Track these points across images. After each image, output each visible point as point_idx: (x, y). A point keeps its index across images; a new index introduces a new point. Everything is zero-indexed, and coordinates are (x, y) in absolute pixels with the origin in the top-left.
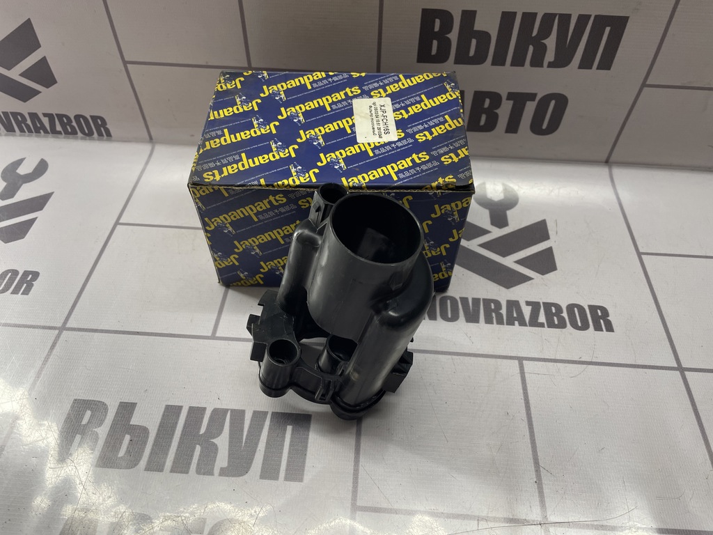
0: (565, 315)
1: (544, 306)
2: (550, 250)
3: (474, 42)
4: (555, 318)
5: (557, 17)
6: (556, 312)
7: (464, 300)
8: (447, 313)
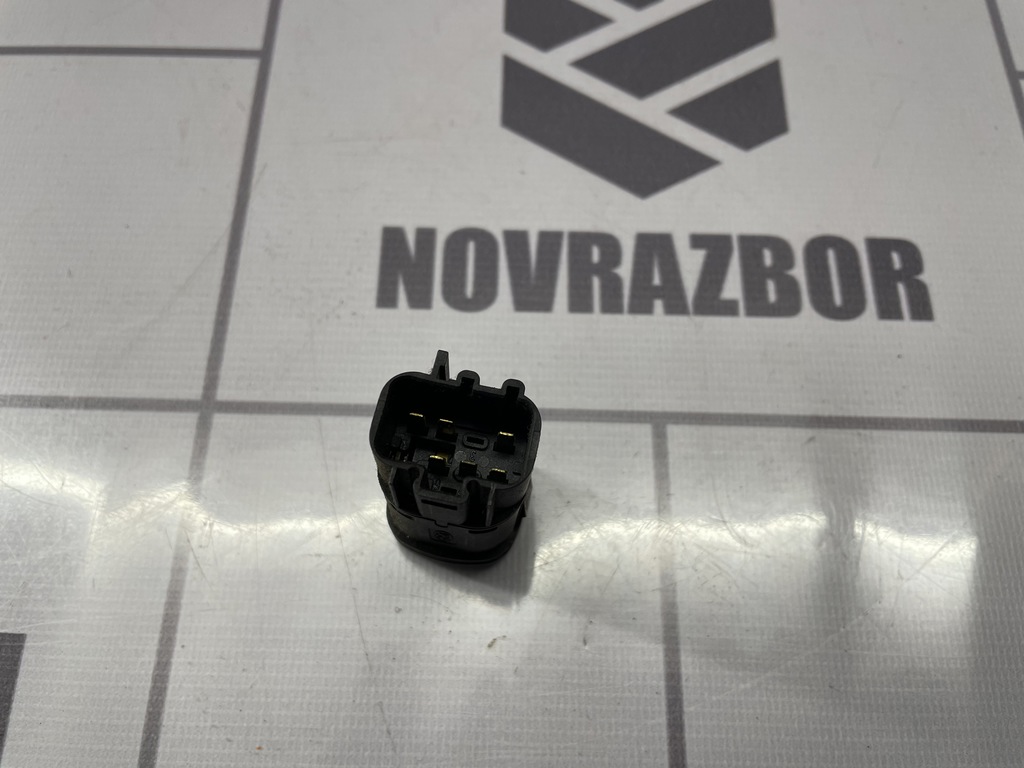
8: (463, 285)
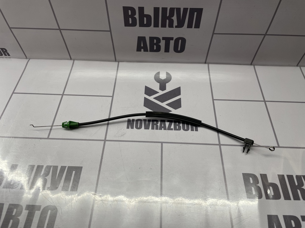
0: (181, 125)
1: (174, 122)
2: (180, 99)
3: (145, 19)
4: (177, 127)
5: (175, 9)
6: (178, 124)
7: (145, 121)
8: (138, 126)
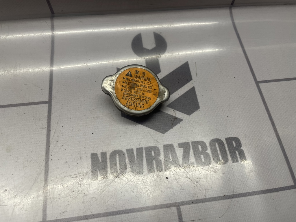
0: (209, 151)
1: (193, 146)
2: (192, 91)
4: (202, 156)
6: (202, 149)
7: (130, 151)
